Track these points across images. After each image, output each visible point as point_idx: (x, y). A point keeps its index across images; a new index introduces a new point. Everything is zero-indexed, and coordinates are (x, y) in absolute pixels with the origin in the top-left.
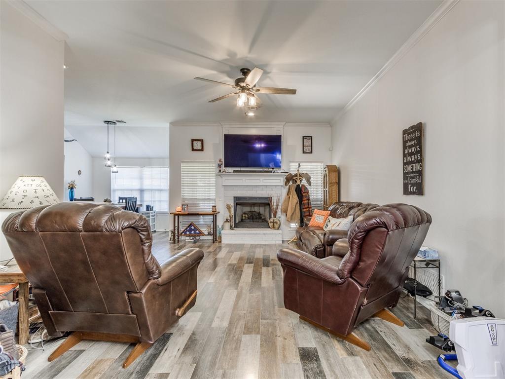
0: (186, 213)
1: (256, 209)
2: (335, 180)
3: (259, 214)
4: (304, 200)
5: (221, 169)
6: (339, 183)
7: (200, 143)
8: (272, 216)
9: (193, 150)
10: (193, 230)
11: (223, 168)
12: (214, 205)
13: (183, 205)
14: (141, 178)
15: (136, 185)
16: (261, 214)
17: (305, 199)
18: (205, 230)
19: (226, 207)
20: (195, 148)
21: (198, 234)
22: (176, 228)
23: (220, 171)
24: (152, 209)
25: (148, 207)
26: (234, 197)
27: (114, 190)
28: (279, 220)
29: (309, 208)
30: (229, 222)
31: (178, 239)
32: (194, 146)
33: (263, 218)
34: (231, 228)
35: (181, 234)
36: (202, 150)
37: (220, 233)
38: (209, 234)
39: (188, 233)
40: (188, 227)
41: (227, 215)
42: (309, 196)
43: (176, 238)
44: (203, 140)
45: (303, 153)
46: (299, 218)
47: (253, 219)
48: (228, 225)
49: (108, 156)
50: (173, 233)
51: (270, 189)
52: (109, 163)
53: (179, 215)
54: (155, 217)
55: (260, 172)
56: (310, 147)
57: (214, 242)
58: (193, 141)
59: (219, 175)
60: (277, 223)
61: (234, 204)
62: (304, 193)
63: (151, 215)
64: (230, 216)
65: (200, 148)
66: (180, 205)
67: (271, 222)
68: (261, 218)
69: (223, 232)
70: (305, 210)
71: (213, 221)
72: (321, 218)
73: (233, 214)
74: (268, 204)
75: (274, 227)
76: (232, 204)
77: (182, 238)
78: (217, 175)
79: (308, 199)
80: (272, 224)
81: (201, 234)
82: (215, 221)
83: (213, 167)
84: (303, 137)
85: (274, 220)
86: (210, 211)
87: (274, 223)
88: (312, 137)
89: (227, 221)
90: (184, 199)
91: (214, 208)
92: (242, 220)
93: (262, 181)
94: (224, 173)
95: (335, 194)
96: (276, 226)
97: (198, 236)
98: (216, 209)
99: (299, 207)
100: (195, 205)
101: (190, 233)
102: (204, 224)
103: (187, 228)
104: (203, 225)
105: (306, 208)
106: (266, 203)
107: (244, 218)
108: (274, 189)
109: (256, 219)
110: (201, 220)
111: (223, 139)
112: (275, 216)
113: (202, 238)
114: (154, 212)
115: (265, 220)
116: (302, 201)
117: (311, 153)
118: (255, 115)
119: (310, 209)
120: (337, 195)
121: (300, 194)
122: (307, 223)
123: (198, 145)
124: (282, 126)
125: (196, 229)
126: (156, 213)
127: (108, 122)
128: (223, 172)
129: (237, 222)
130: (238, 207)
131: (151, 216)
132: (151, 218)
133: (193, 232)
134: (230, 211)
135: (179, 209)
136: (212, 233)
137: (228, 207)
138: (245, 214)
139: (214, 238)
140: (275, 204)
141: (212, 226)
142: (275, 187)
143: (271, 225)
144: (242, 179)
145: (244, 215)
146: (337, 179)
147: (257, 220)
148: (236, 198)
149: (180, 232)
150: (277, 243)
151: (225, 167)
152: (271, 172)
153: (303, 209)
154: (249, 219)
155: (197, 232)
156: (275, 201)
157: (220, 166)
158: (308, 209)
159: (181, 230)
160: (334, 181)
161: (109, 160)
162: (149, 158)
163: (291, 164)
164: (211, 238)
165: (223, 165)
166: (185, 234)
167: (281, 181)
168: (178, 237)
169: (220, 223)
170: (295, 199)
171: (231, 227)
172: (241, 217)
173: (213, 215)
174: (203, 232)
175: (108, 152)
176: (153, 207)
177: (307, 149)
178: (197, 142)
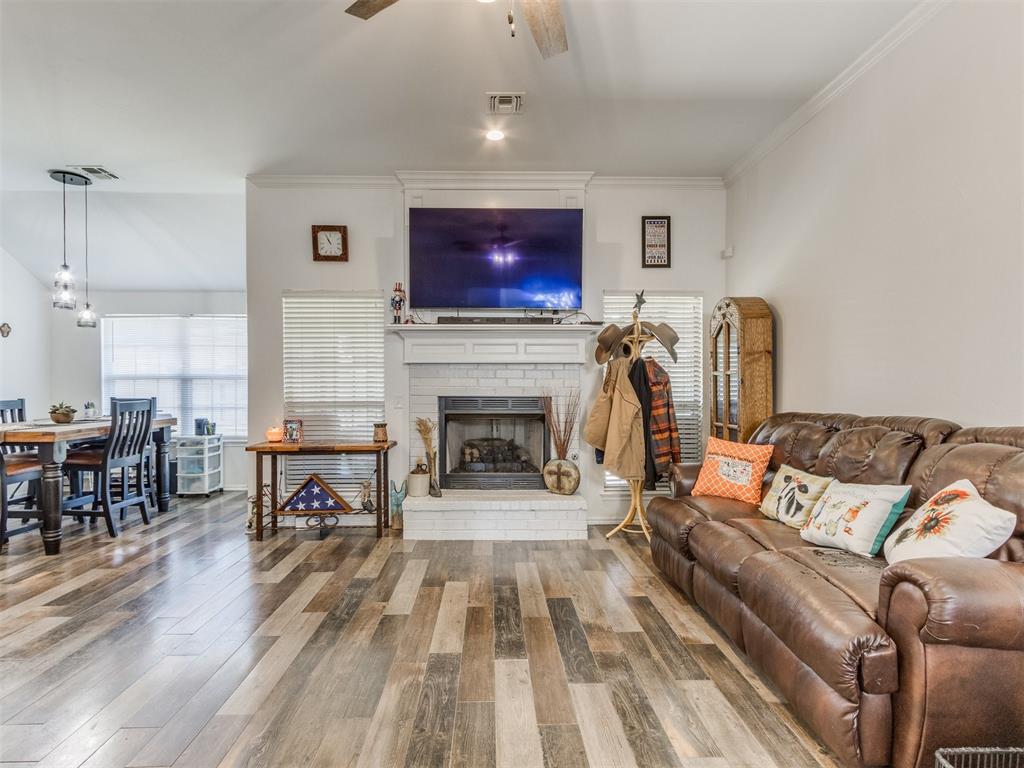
0: (296, 447)
1: (504, 432)
2: (761, 342)
3: (512, 446)
4: (657, 408)
5: (401, 313)
6: (773, 354)
7: (336, 237)
8: (554, 454)
9: (317, 257)
10: (318, 498)
11: (406, 311)
12: (379, 421)
13: (287, 422)
14: (182, 346)
15: (169, 364)
16: (517, 448)
17: (660, 402)
18: (353, 497)
19: (415, 426)
20: (322, 253)
21: (331, 508)
22: (267, 491)
23: (397, 320)
24: (211, 430)
25: (201, 426)
26: (440, 397)
27: (111, 380)
28: (576, 468)
29: (671, 430)
30: (424, 472)
31: (274, 522)
32: (320, 246)
33: (523, 458)
34: (433, 491)
35: (283, 508)
36: (344, 257)
37: (399, 505)
38: (367, 508)
39: (301, 506)
40: (303, 488)
41: (419, 452)
42: (669, 392)
43: (267, 521)
44: (345, 227)
45: (645, 266)
46: (643, 463)
47: (494, 461)
48: (421, 482)
49: (66, 276)
50: (258, 503)
51: (550, 373)
52: (66, 297)
53: (274, 454)
54: (220, 452)
55: (519, 321)
56: (665, 250)
57: (379, 535)
58: (316, 230)
59: (396, 333)
60: (568, 475)
61: (440, 418)
62: (654, 384)
63: (207, 446)
64: (428, 454)
65: (339, 253)
66: (280, 421)
67: (551, 473)
68: (519, 457)
69: (407, 504)
70: (658, 437)
71: (378, 471)
72: (740, 468)
73: (437, 449)
74: (542, 418)
75: (559, 488)
76: (433, 417)
77: (286, 521)
78: (389, 332)
79: (669, 405)
80: (555, 477)
81: (342, 507)
82: (382, 471)
83: (376, 310)
84: (644, 219)
85: (559, 467)
86: (367, 438)
87: (560, 474)
88: (668, 218)
89: (419, 469)
90: (291, 405)
91: (380, 430)
92: (462, 466)
93: (521, 349)
94: (410, 326)
95: (761, 387)
96: (567, 483)
97: (332, 515)
98: (385, 434)
99: (642, 429)
100: (326, 421)
101: (309, 508)
102: (350, 478)
103: (299, 492)
104: (346, 481)
105: (661, 431)
106: (536, 414)
107: (468, 458)
108: (556, 374)
109: (504, 461)
110: (344, 466)
111: (407, 223)
112: (562, 454)
113: (345, 520)
114: (219, 440)
115: (528, 466)
116: (651, 409)
117: (668, 265)
118: (506, 139)
119: (674, 435)
120: (771, 390)
121: (643, 388)
122: (686, 482)
123: (330, 244)
124: (583, 186)
125: (326, 493)
126: (222, 441)
127: (62, 175)
128: (407, 322)
129: (448, 472)
130: (452, 426)
131: (206, 451)
132: (207, 455)
133: (316, 504)
134: (427, 441)
135: (275, 433)
136: (375, 504)
137: (423, 428)
138: (471, 444)
139: (379, 519)
140: (562, 418)
141: (374, 482)
142: (561, 367)
143: (550, 480)
144: (463, 345)
145: (468, 451)
146: (770, 340)
147: (508, 465)
148: (445, 402)
149: (280, 502)
150: (572, 536)
151: (413, 306)
152: (550, 321)
153: (654, 433)
154: (482, 461)
155: (330, 502)
156: (562, 410)
157: (397, 304)
158: (666, 435)
159: (284, 494)
160: (760, 346)
161: (66, 287)
162: (206, 291)
163: (607, 298)
164: (370, 520)
165: (407, 303)
166: (294, 509)
167: (580, 349)
168: (275, 518)
169: (397, 474)
170: (628, 404)
171: (431, 486)
172: (458, 455)
173: (378, 452)
174: (346, 500)
175: (65, 266)
176: (214, 425)
177: (656, 253)
178: (328, 233)
